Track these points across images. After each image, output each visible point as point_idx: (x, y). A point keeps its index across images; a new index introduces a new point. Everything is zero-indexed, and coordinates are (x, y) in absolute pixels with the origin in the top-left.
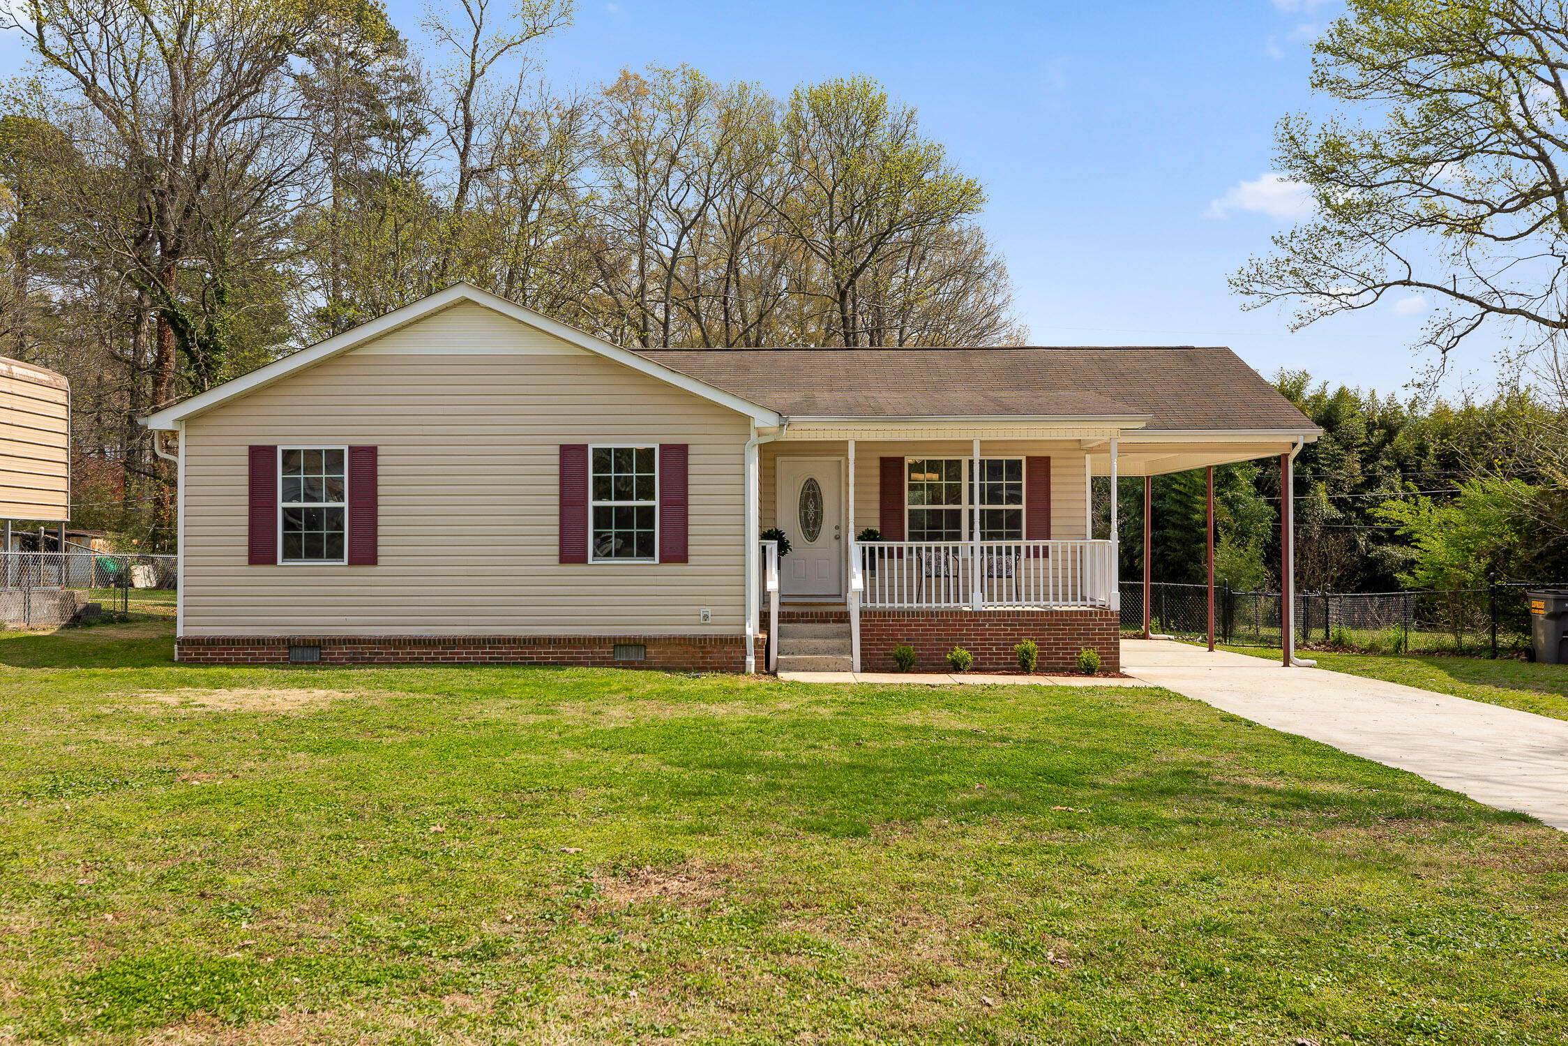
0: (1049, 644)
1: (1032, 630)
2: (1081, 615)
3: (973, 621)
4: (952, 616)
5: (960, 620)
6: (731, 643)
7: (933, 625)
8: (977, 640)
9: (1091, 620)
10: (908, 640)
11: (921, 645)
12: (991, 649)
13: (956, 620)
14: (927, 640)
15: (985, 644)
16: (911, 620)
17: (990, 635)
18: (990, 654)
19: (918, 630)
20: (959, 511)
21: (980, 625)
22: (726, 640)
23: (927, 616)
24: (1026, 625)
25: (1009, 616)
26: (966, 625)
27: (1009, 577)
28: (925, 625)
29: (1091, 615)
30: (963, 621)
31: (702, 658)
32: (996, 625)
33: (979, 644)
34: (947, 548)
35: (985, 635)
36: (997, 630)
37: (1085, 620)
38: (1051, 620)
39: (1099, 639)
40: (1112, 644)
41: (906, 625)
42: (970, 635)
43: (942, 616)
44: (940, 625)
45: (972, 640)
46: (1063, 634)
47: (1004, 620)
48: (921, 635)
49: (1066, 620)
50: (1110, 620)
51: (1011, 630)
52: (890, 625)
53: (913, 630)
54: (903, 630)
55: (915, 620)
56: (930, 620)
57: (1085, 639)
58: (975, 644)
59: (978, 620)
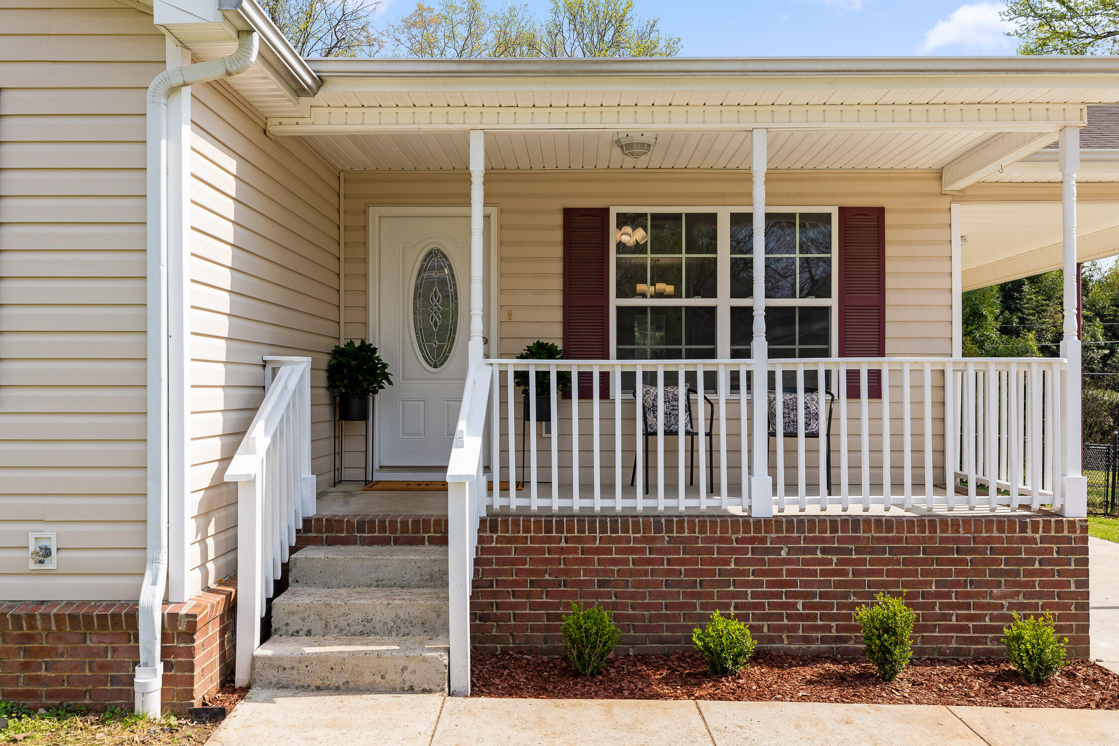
0: (924, 595)
1: (888, 562)
2: (1001, 530)
3: (752, 540)
4: (702, 530)
5: (723, 540)
6: (103, 625)
7: (660, 551)
8: (759, 584)
9: (1024, 540)
10: (601, 584)
11: (633, 596)
12: (794, 606)
13: (713, 540)
14: (647, 584)
15: (778, 595)
16: (611, 540)
17: (790, 573)
18: (789, 617)
19: (625, 562)
20: (712, 310)
21: (767, 551)
22: (88, 618)
23: (646, 529)
24: (872, 551)
25: (834, 530)
26: (733, 551)
27: (812, 435)
28: (642, 551)
29: (1023, 529)
30: (729, 540)
31: (25, 666)
32: (804, 551)
33: (765, 595)
34: (691, 377)
35: (778, 573)
36: (806, 562)
37: (1010, 540)
38: (932, 539)
39: (1043, 584)
40: (1073, 595)
41: (597, 551)
42: (745, 573)
43: (681, 529)
44: (676, 551)
45: (747, 584)
46: (959, 573)
47: (824, 540)
48: (631, 573)
49: (966, 541)
50: (1068, 540)
51: (840, 562)
52: (562, 551)
53: (615, 562)
54: (590, 562)
55: (619, 540)
56: (653, 540)
57: (1008, 584)
58: (755, 595)
59: (763, 540)
